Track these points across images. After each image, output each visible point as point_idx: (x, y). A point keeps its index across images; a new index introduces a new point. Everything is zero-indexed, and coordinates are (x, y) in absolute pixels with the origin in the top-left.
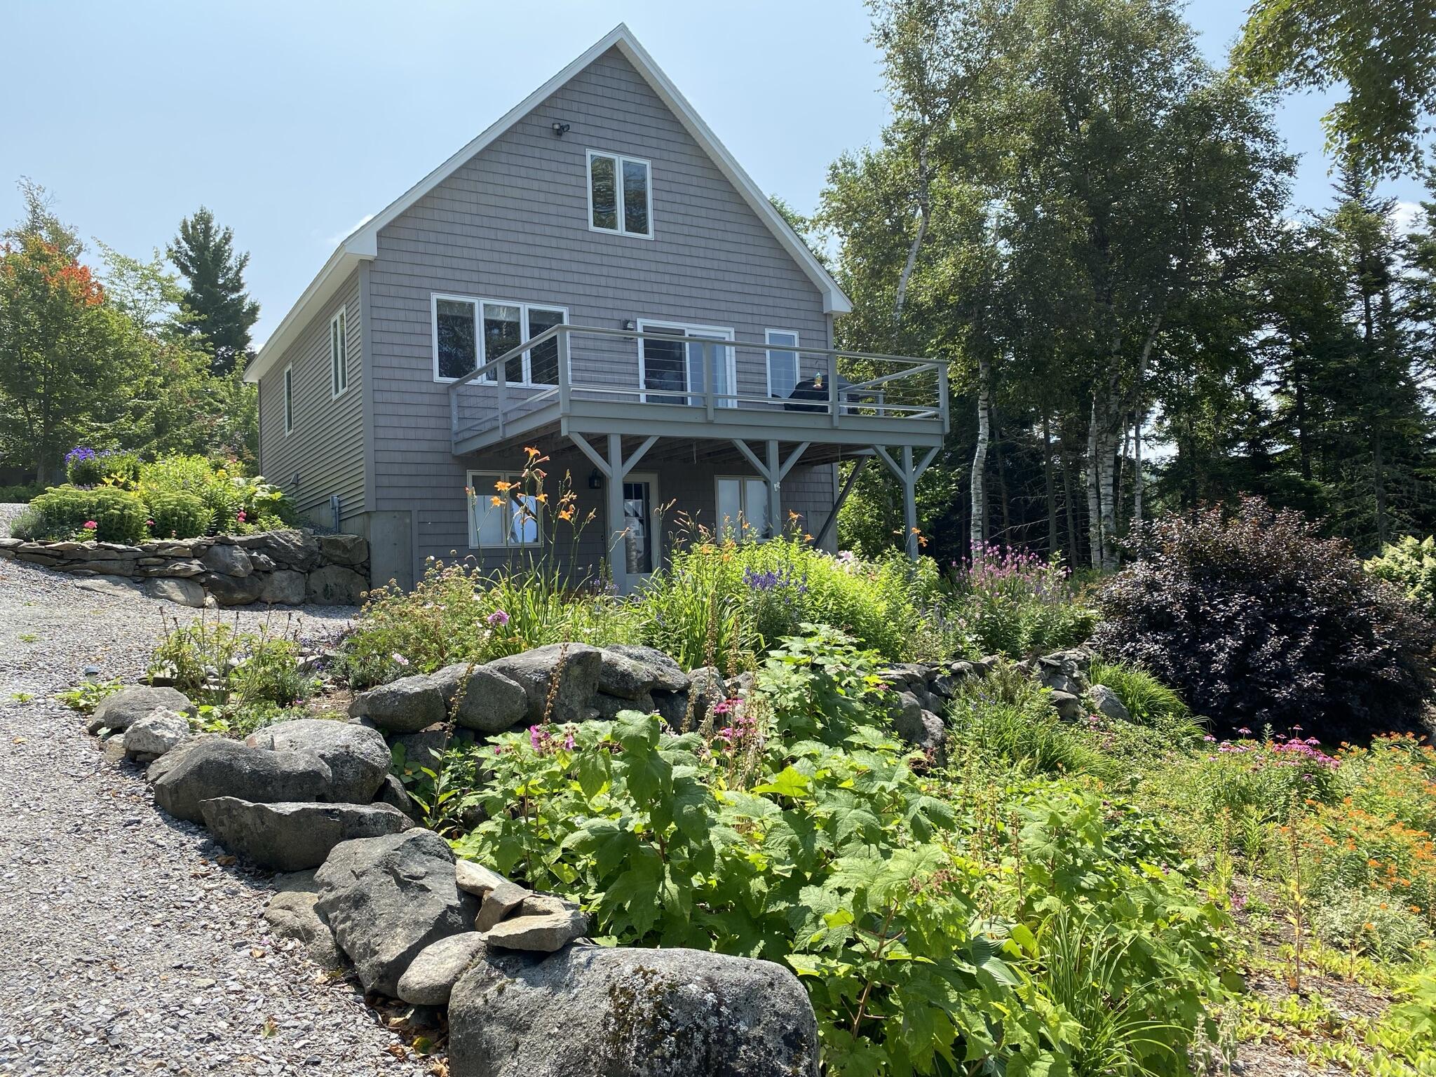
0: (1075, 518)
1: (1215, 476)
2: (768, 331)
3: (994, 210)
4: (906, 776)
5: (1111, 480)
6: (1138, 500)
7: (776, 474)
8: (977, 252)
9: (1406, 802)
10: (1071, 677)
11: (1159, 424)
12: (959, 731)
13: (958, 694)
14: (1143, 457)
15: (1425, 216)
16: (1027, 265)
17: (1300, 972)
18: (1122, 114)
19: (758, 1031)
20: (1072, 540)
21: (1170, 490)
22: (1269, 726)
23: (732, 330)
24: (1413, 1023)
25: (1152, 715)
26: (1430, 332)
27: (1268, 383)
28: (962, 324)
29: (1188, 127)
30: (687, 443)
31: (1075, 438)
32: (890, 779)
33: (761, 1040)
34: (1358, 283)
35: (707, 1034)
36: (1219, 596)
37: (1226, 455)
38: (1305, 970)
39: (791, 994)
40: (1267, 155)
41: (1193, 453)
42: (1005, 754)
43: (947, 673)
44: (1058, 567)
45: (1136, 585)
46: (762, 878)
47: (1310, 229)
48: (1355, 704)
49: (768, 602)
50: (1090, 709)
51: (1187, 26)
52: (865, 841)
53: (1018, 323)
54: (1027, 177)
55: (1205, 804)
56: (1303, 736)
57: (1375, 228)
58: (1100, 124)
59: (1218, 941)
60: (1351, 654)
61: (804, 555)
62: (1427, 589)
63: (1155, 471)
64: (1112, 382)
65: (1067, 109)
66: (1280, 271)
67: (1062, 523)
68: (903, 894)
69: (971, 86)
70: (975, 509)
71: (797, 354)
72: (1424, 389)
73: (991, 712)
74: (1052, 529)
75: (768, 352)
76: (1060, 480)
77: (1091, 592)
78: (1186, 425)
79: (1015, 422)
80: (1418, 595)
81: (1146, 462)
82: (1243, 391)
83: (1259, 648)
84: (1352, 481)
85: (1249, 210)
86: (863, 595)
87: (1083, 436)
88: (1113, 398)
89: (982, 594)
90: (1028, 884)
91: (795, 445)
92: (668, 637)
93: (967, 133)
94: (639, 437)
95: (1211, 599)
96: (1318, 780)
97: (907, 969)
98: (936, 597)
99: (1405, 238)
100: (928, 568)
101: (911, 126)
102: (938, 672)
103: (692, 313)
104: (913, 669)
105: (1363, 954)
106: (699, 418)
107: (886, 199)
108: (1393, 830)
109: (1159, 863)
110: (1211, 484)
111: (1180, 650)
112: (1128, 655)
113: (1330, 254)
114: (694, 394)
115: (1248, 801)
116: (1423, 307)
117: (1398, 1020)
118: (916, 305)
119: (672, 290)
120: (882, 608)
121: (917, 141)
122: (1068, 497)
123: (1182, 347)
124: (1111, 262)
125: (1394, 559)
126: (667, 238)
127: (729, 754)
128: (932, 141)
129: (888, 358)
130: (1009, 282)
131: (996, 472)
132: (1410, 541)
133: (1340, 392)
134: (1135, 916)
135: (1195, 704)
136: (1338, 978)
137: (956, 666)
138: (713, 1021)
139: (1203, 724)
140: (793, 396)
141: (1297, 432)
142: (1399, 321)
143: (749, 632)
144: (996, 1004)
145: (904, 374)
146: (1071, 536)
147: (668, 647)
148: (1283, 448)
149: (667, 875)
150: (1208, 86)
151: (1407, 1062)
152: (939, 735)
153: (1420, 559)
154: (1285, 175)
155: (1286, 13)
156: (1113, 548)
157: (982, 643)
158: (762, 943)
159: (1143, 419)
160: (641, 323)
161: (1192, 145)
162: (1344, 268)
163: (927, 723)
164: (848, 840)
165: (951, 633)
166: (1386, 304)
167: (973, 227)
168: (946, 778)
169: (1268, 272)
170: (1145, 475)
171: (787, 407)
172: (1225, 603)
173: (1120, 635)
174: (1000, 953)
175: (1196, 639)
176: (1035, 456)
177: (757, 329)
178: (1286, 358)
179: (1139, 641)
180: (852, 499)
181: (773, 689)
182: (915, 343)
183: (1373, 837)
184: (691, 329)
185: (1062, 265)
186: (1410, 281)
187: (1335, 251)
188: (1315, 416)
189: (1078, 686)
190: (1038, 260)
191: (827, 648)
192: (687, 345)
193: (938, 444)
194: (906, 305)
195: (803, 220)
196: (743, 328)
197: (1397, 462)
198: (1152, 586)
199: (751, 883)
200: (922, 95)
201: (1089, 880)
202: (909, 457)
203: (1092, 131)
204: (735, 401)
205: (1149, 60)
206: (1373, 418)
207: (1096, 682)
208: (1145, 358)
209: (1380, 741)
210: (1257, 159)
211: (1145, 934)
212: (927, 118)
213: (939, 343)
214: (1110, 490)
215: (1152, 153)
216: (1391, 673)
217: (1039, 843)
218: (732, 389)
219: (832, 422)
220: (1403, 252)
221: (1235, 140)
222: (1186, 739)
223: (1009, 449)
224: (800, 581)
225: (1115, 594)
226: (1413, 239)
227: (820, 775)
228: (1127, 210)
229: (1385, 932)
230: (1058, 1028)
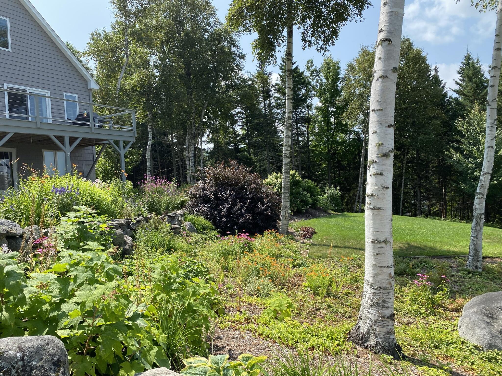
0: (182, 167)
1: (224, 154)
2: (65, 94)
3: (152, 59)
4: (105, 258)
5: (193, 155)
6: (202, 162)
7: (68, 149)
8: (146, 73)
9: (271, 250)
10: (178, 220)
11: (208, 137)
12: (138, 241)
13: (138, 228)
14: (203, 148)
15: (279, 78)
16: (164, 79)
17: (240, 305)
18: (194, 31)
19: (41, 363)
20: (181, 175)
21: (212, 158)
22: (237, 231)
23: (49, 92)
24: (269, 314)
25: (204, 230)
26: (280, 113)
27: (239, 126)
28: (142, 98)
29: (214, 40)
30: (29, 136)
31: (182, 141)
32: (99, 260)
33: (42, 366)
34: (262, 96)
35: (18, 369)
36: (223, 191)
37: (228, 147)
38: (242, 304)
39: (56, 347)
40: (237, 53)
41: (218, 147)
42: (154, 248)
43: (135, 221)
44: (174, 183)
45: (199, 189)
46: (48, 304)
47: (249, 78)
48: (260, 222)
49: (62, 199)
50: (184, 230)
51: (214, 7)
52: (89, 284)
53: (161, 99)
54: (163, 48)
55: (217, 257)
56: (245, 233)
57: (267, 80)
58: (187, 35)
59: (217, 299)
60: (258, 208)
61: (78, 181)
62: (279, 188)
63: (207, 152)
64: (193, 122)
65: (177, 27)
66: (242, 91)
67: (178, 169)
68: (99, 301)
69: (143, 13)
70: (148, 164)
71: (77, 103)
72: (279, 130)
73: (150, 234)
74: (175, 171)
75: (65, 102)
76: (177, 155)
77: (186, 191)
78: (216, 138)
79: (161, 134)
80: (277, 189)
81: (204, 149)
82: (232, 128)
83: (234, 207)
84: (261, 156)
85: (233, 70)
86: (103, 195)
87: (184, 140)
88: (193, 128)
89: (148, 193)
90: (154, 291)
91: (76, 139)
92: (16, 215)
93: (142, 30)
94: (5, 133)
95: (221, 193)
96: (248, 246)
97: (103, 328)
98: (132, 195)
99: (274, 84)
100: (129, 185)
101: (121, 24)
102: (132, 221)
103: (30, 83)
104: (122, 221)
105: (258, 296)
106: (34, 126)
107: (112, 50)
108: (267, 258)
109: (202, 277)
110: (223, 157)
111: (212, 209)
112: (197, 211)
113: (255, 86)
114: (32, 116)
115: (229, 254)
116: (279, 105)
117: (265, 314)
118: (125, 89)
119: (20, 73)
120: (110, 199)
121: (124, 29)
122: (180, 160)
123: (214, 113)
124: (192, 82)
125: (271, 179)
126: (18, 51)
127: (41, 259)
128: (129, 30)
129: (114, 108)
130: (158, 85)
131: (156, 151)
132: (275, 174)
133: (258, 129)
134: (189, 296)
135: (216, 225)
136: (251, 304)
137: (138, 219)
138: (21, 363)
139: (219, 232)
140: (76, 119)
141: (247, 141)
142: (273, 109)
143: (54, 211)
144: (138, 334)
145: (120, 114)
146: (181, 173)
147: (16, 219)
148: (243, 146)
149: (4, 309)
150: (220, 27)
151: (267, 326)
152: (131, 243)
153: (277, 179)
154: (242, 60)
155: (240, 8)
156: (194, 177)
157: (148, 210)
158: (47, 329)
159: (203, 135)
160: (6, 86)
161: (216, 47)
162: (258, 91)
163: (126, 240)
164: (82, 284)
165: (137, 207)
166: (270, 104)
167: (145, 64)
168: (132, 258)
169: (238, 90)
170: (204, 153)
171: (74, 124)
172: (225, 194)
173: (194, 205)
174: (143, 316)
175: (217, 205)
176: (168, 146)
177: (60, 92)
178: (244, 118)
179: (200, 207)
180: (102, 159)
181: (62, 232)
182: (124, 103)
183: (261, 261)
184: (30, 90)
185: (175, 81)
186: (275, 97)
187: (256, 86)
188: (252, 136)
189: (180, 222)
190: (167, 78)
191: (85, 215)
192: (28, 96)
193: (133, 140)
194: (121, 89)
195: (79, 53)
196: (53, 91)
197: (272, 151)
198: (204, 189)
199: (43, 307)
200: (125, 13)
201: (175, 286)
202: (122, 144)
203: (185, 36)
204: (51, 120)
205: (202, 16)
206: (266, 137)
207: (186, 221)
208: (203, 115)
209: (266, 232)
210: (234, 54)
211: (192, 301)
212: (127, 22)
213: (133, 104)
214: (193, 158)
215: (203, 46)
216: (269, 212)
217: (158, 276)
218: (50, 115)
219: (91, 130)
220: (274, 88)
221: (228, 46)
222: (213, 237)
223: (160, 143)
224: (76, 190)
225: (193, 192)
226: (277, 84)
227: (72, 262)
228: (196, 65)
229: (264, 289)
230: (159, 338)
